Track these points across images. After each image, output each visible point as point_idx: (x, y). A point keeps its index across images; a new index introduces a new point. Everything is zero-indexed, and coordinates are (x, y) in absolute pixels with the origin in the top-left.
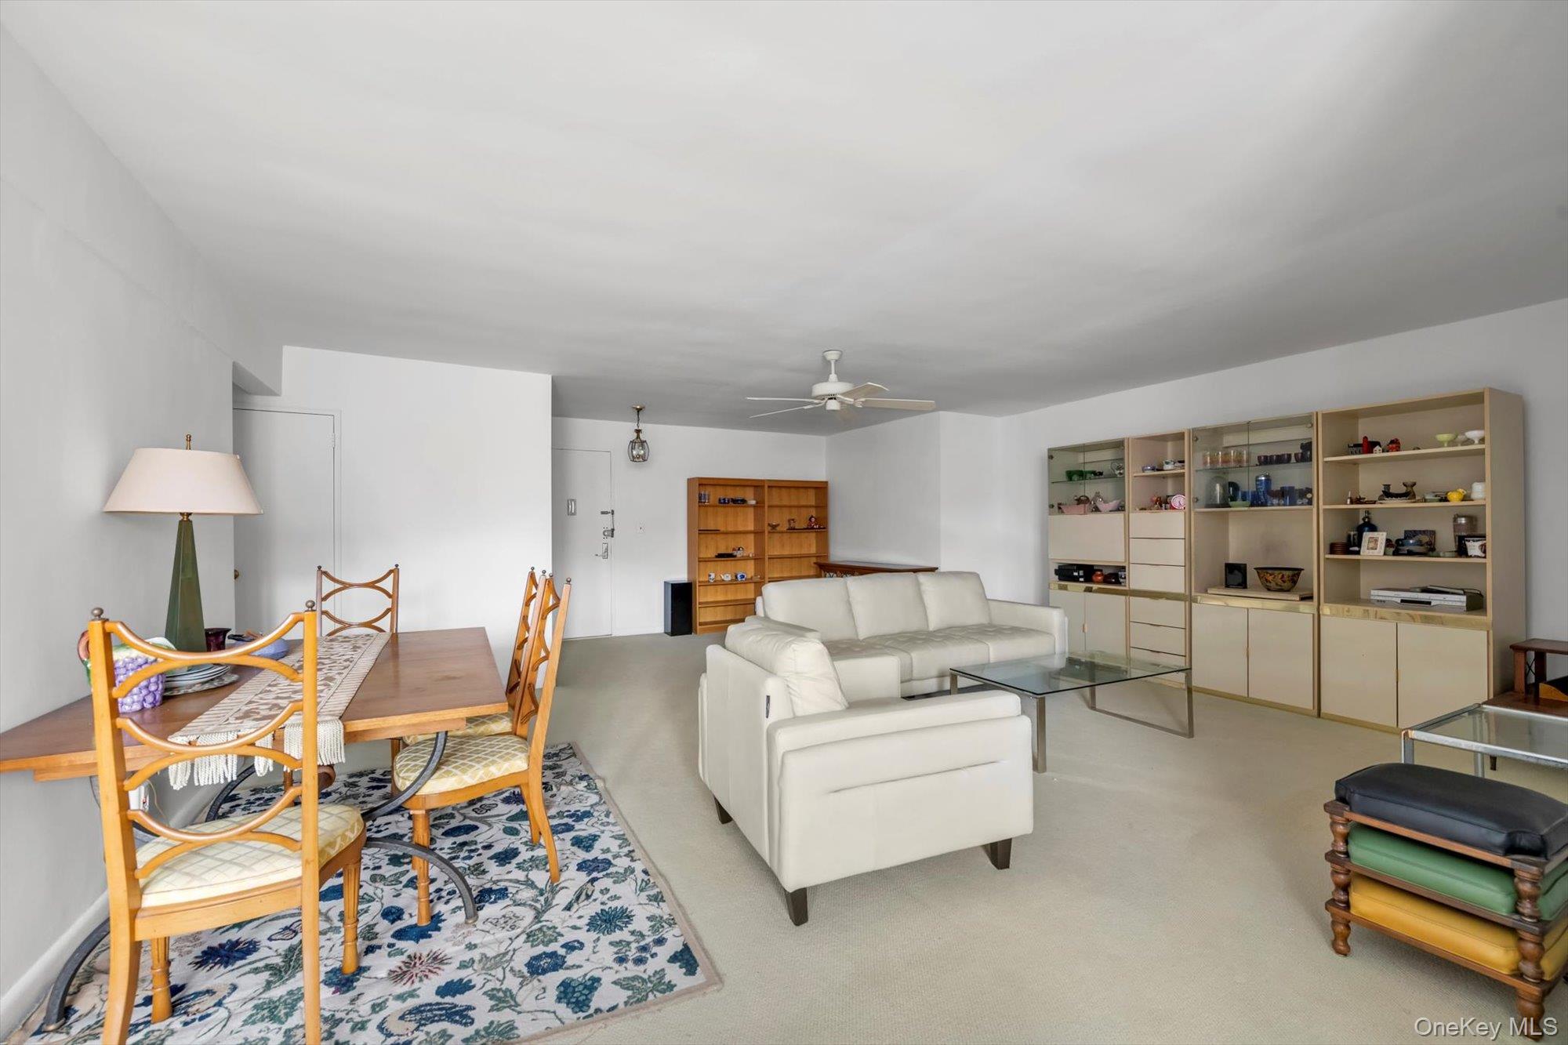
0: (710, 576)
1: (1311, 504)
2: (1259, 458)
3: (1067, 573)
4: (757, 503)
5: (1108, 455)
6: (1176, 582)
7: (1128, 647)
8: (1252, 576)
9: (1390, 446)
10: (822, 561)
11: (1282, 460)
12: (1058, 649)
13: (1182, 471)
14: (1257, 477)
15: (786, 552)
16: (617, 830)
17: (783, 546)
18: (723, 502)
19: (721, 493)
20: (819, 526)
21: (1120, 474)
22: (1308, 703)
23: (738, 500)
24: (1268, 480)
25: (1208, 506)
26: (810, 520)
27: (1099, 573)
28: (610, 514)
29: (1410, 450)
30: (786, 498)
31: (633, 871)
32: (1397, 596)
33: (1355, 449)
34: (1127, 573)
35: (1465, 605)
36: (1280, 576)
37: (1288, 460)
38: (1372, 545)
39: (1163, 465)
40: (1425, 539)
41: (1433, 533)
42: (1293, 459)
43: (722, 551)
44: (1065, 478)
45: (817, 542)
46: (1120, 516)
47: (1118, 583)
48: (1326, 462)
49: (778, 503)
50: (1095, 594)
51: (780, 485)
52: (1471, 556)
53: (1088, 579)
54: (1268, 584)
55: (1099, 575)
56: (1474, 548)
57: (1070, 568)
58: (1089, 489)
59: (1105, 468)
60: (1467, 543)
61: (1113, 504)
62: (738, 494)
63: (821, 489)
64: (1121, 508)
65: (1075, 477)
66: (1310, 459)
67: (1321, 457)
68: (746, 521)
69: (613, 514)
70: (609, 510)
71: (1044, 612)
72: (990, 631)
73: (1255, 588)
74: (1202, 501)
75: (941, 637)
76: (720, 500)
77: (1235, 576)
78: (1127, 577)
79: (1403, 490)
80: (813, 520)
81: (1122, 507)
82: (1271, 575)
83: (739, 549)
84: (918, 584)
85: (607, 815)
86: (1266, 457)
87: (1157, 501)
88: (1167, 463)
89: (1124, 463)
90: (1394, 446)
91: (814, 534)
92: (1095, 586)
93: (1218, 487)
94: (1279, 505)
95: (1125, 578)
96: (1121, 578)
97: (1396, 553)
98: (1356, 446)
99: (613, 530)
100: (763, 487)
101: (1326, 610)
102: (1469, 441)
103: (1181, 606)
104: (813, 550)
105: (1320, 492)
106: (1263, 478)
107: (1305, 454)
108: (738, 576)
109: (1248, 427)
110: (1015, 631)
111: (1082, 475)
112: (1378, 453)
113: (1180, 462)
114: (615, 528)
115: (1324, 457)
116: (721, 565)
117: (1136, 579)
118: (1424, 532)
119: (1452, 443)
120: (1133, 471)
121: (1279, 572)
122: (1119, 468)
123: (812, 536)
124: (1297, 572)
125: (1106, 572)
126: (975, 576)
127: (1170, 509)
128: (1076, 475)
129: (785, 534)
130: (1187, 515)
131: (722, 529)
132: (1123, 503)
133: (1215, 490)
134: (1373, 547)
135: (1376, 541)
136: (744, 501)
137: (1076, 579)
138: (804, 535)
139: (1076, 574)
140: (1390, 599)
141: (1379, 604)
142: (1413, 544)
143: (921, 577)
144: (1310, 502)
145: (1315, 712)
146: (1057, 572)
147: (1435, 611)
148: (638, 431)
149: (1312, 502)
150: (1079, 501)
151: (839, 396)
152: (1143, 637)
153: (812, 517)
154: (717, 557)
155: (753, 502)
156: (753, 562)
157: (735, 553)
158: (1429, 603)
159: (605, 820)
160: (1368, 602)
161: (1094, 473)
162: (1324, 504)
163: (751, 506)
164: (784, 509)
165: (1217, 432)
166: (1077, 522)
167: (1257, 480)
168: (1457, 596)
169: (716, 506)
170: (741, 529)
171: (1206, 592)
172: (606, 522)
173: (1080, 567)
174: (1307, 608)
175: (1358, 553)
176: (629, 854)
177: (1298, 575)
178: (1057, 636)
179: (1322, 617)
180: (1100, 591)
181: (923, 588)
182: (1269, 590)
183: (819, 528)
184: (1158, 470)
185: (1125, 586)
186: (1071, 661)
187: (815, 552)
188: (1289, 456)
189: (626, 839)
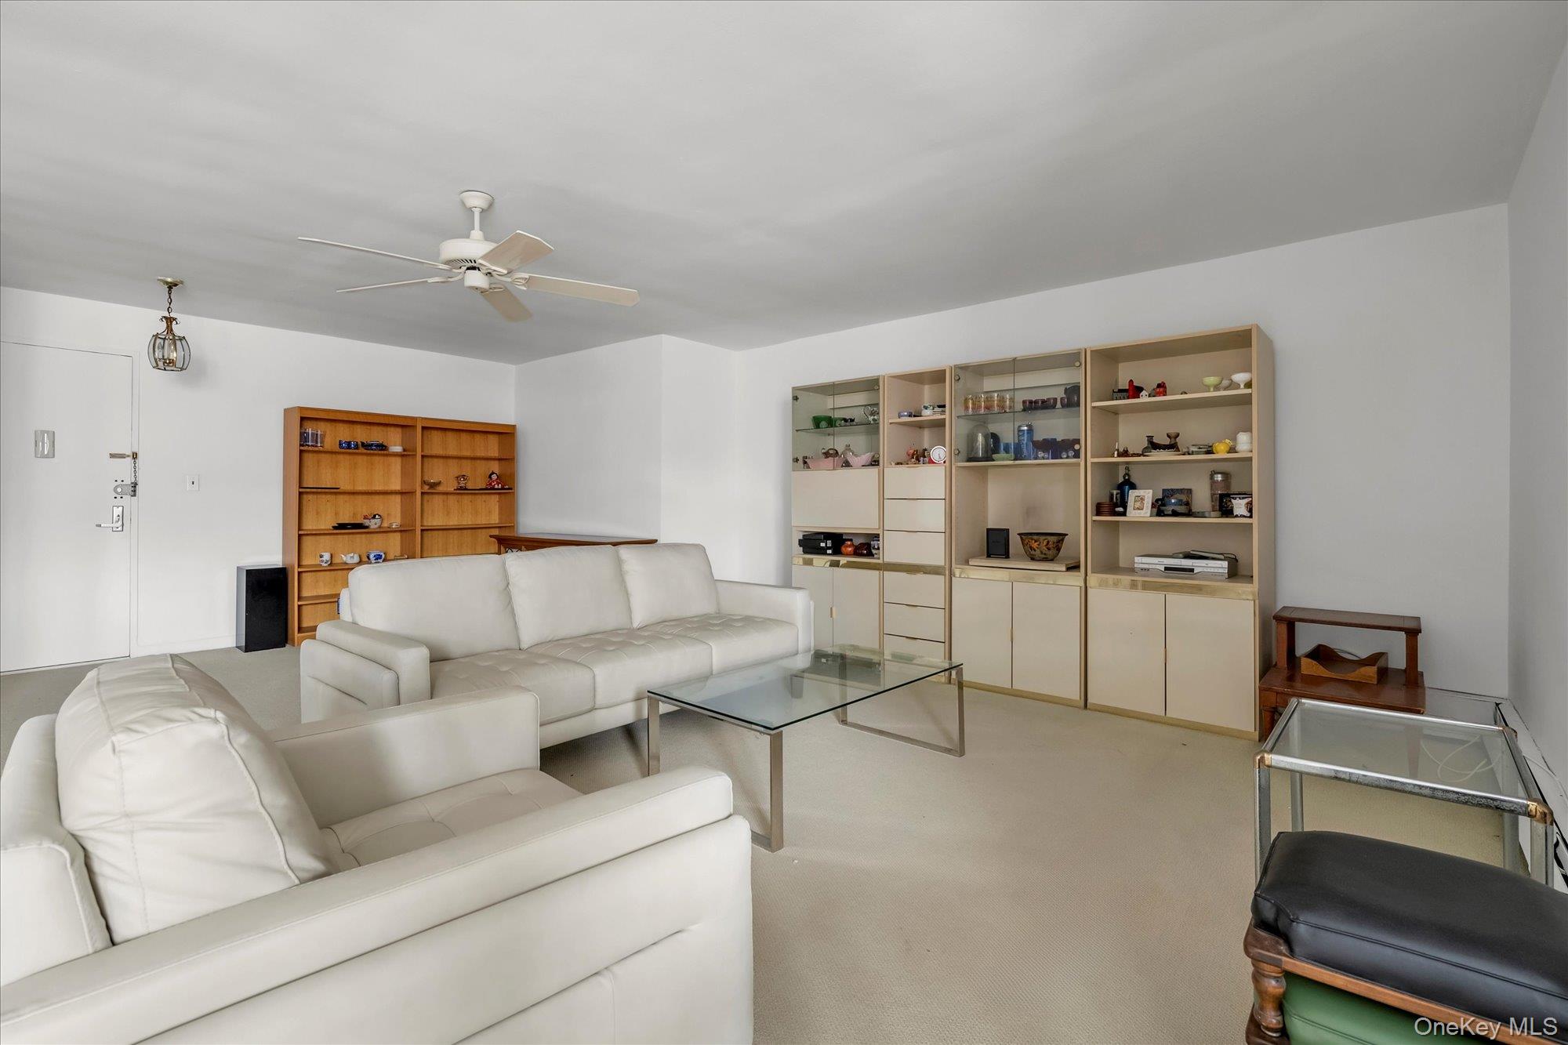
0: (321, 556)
1: (1079, 458)
2: (1024, 402)
3: (812, 544)
4: (404, 450)
5: (860, 398)
6: (934, 552)
7: (882, 633)
8: (1015, 542)
9: (1158, 390)
10: (506, 533)
11: (1046, 405)
12: (801, 646)
13: (943, 417)
14: (1020, 427)
15: (453, 521)
17: (448, 514)
18: (348, 447)
19: (344, 433)
20: (504, 486)
21: (874, 420)
22: (1074, 693)
23: (372, 445)
24: (1030, 430)
25: (970, 460)
26: (490, 477)
27: (849, 543)
28: (129, 460)
29: (1178, 394)
30: (452, 445)
32: (1160, 564)
33: (1119, 394)
34: (881, 542)
35: (1227, 570)
36: (1045, 543)
37: (1054, 407)
38: (1138, 505)
39: (922, 410)
40: (1184, 498)
41: (1190, 491)
42: (1059, 405)
43: (346, 519)
44: (810, 424)
45: (501, 508)
46: (874, 471)
47: (870, 555)
48: (1094, 407)
49: (441, 452)
50: (844, 570)
51: (445, 426)
52: (1237, 516)
53: (837, 551)
54: (1033, 552)
55: (849, 546)
56: (1239, 506)
57: (818, 537)
58: (839, 443)
59: (858, 414)
60: (1233, 500)
61: (866, 458)
62: (375, 436)
63: (506, 434)
64: (875, 463)
65: (823, 424)
66: (1078, 405)
67: (1089, 403)
68: (389, 475)
69: (134, 458)
70: (129, 453)
71: (784, 595)
72: (716, 625)
73: (1018, 557)
74: (964, 455)
75: (644, 637)
76: (340, 444)
77: (996, 545)
78: (881, 549)
79: (1167, 441)
80: (494, 477)
81: (875, 461)
82: (1036, 542)
83: (374, 517)
84: (619, 563)
86: (1031, 402)
87: (913, 454)
88: (926, 408)
89: (879, 409)
90: (1161, 389)
91: (496, 497)
92: (843, 560)
93: (980, 438)
94: (1043, 458)
95: (878, 549)
96: (874, 548)
97: (1160, 513)
98: (1120, 391)
99: (135, 485)
100: (413, 427)
101: (1093, 579)
102: (1233, 385)
103: (939, 581)
104: (495, 519)
105: (1089, 444)
106: (1026, 428)
107: (1071, 398)
108: (371, 556)
109: (1014, 366)
110: (750, 622)
111: (831, 422)
112: (1144, 398)
113: (939, 407)
114: (139, 483)
115: (1092, 402)
116: (343, 540)
117: (892, 550)
118: (1181, 491)
119: (1217, 388)
120: (888, 417)
121: (1044, 538)
122: (872, 414)
123: (493, 501)
124: (1061, 537)
125: (857, 541)
126: (700, 549)
127: (929, 463)
128: (824, 423)
129: (451, 498)
130: (948, 469)
131: (345, 486)
132: (876, 456)
133: (977, 441)
134: (1140, 505)
135: (1142, 499)
136: (382, 447)
137: (822, 552)
138: (480, 499)
139: (823, 545)
140: (1154, 567)
141: (1143, 572)
142: (1175, 504)
143: (623, 551)
144: (1077, 455)
145: (1082, 703)
146: (802, 543)
147: (1200, 579)
148: (169, 320)
149: (1079, 454)
150: (827, 455)
151: (481, 261)
152: (900, 621)
153: (493, 473)
154: (335, 528)
155: (398, 449)
156: (398, 536)
157: (366, 522)
158: (1192, 570)
160: (1131, 570)
161: (845, 420)
162: (1092, 457)
163: (395, 455)
164: (451, 462)
165: (980, 370)
166: (826, 479)
167: (1019, 431)
168: (1220, 562)
169: (335, 453)
170: (378, 487)
171: (967, 562)
172: (123, 470)
173: (828, 536)
174: (1075, 579)
175: (1124, 514)
177: (1063, 540)
178: (800, 623)
179: (1089, 590)
180: (849, 565)
181: (626, 567)
182: (1033, 559)
183: (502, 489)
184: (915, 416)
185: (879, 558)
186: (818, 655)
187: (497, 522)
188: (1055, 399)
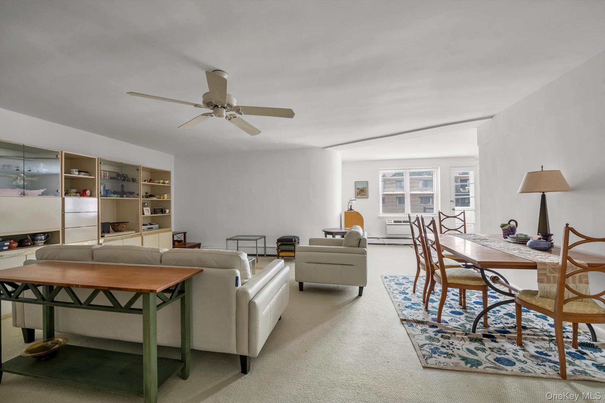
1: (138, 198)
16: (396, 300)
31: (393, 290)
32: (146, 227)
46: (59, 199)
67: (141, 182)
73: (112, 232)
85: (399, 305)
102: (165, 183)
105: (141, 194)
120: (64, 173)
130: (98, 200)
135: (148, 210)
158: (153, 228)
159: (400, 304)
162: (142, 198)
171: (104, 237)
176: (393, 293)
182: (116, 231)
189: (394, 297)
